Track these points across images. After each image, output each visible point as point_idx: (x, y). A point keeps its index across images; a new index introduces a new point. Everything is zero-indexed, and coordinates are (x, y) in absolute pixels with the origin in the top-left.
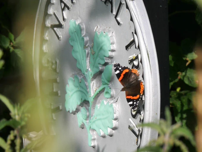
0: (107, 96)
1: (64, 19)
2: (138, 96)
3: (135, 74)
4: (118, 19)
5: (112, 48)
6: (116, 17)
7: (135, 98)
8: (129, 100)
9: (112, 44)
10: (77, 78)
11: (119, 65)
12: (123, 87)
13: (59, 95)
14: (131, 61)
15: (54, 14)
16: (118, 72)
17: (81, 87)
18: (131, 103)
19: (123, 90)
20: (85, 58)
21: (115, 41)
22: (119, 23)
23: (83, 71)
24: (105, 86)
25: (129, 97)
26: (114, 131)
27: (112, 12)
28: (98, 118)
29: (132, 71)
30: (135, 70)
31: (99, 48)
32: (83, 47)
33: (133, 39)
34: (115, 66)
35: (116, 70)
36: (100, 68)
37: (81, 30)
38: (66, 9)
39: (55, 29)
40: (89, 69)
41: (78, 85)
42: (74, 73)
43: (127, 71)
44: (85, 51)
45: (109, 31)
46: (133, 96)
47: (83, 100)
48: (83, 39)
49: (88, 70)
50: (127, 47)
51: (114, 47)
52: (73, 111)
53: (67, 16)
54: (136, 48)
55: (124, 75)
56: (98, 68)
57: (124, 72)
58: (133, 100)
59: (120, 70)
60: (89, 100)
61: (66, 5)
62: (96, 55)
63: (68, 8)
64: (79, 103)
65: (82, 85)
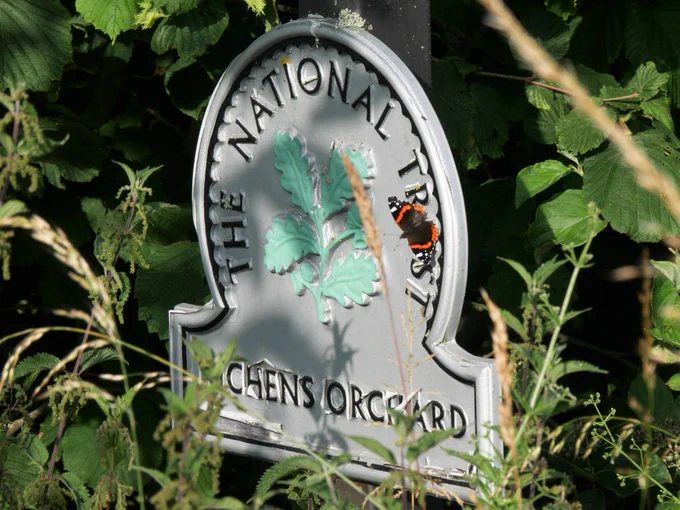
0: (360, 245)
1: (260, 130)
2: (430, 244)
3: (419, 212)
4: (382, 130)
5: (370, 174)
6: (377, 127)
7: (425, 247)
8: (416, 251)
9: (370, 167)
10: (292, 219)
11: (395, 198)
12: (402, 232)
13: (247, 246)
14: (412, 192)
15: (238, 122)
16: (394, 209)
17: (300, 232)
18: (420, 255)
19: (403, 236)
20: (309, 189)
21: (374, 163)
22: (383, 137)
23: (307, 207)
24: (354, 231)
25: (416, 247)
26: (371, 299)
27: (368, 119)
28: (339, 279)
29: (416, 208)
30: (418, 207)
31: (341, 175)
32: (304, 172)
33: (414, 159)
34: (390, 200)
35: (391, 207)
36: (344, 204)
37: (301, 146)
38: (265, 115)
39: (239, 145)
40: (319, 206)
41: (293, 230)
42: (280, 212)
43: (409, 207)
44: (311, 179)
45: (361, 148)
46: (422, 244)
47: (306, 253)
48: (306, 161)
49: (316, 207)
50: (402, 173)
51: (373, 172)
52: (283, 269)
53: (266, 125)
54: (421, 173)
55: (404, 214)
56: (339, 203)
57: (404, 210)
58: (422, 251)
59: (397, 207)
60: (320, 253)
61: (264, 109)
62: (333, 185)
63: (270, 113)
64: (297, 258)
65: (303, 229)
